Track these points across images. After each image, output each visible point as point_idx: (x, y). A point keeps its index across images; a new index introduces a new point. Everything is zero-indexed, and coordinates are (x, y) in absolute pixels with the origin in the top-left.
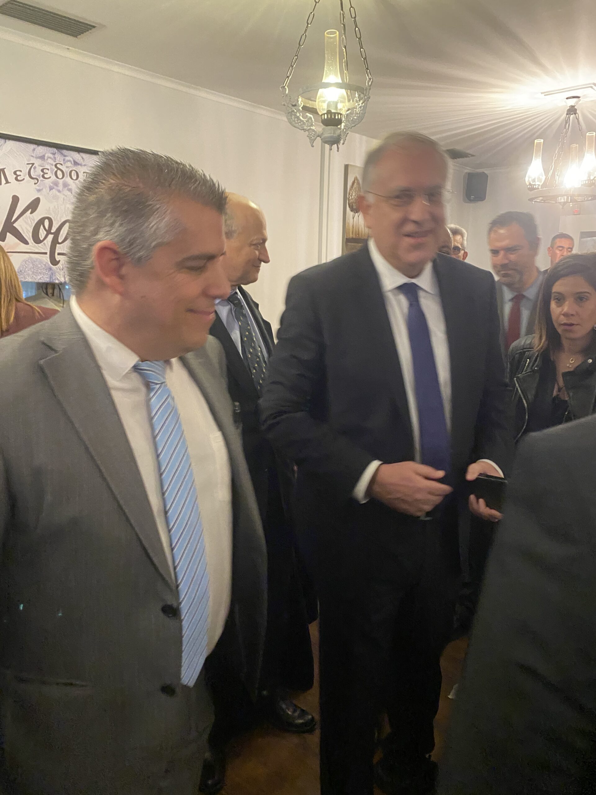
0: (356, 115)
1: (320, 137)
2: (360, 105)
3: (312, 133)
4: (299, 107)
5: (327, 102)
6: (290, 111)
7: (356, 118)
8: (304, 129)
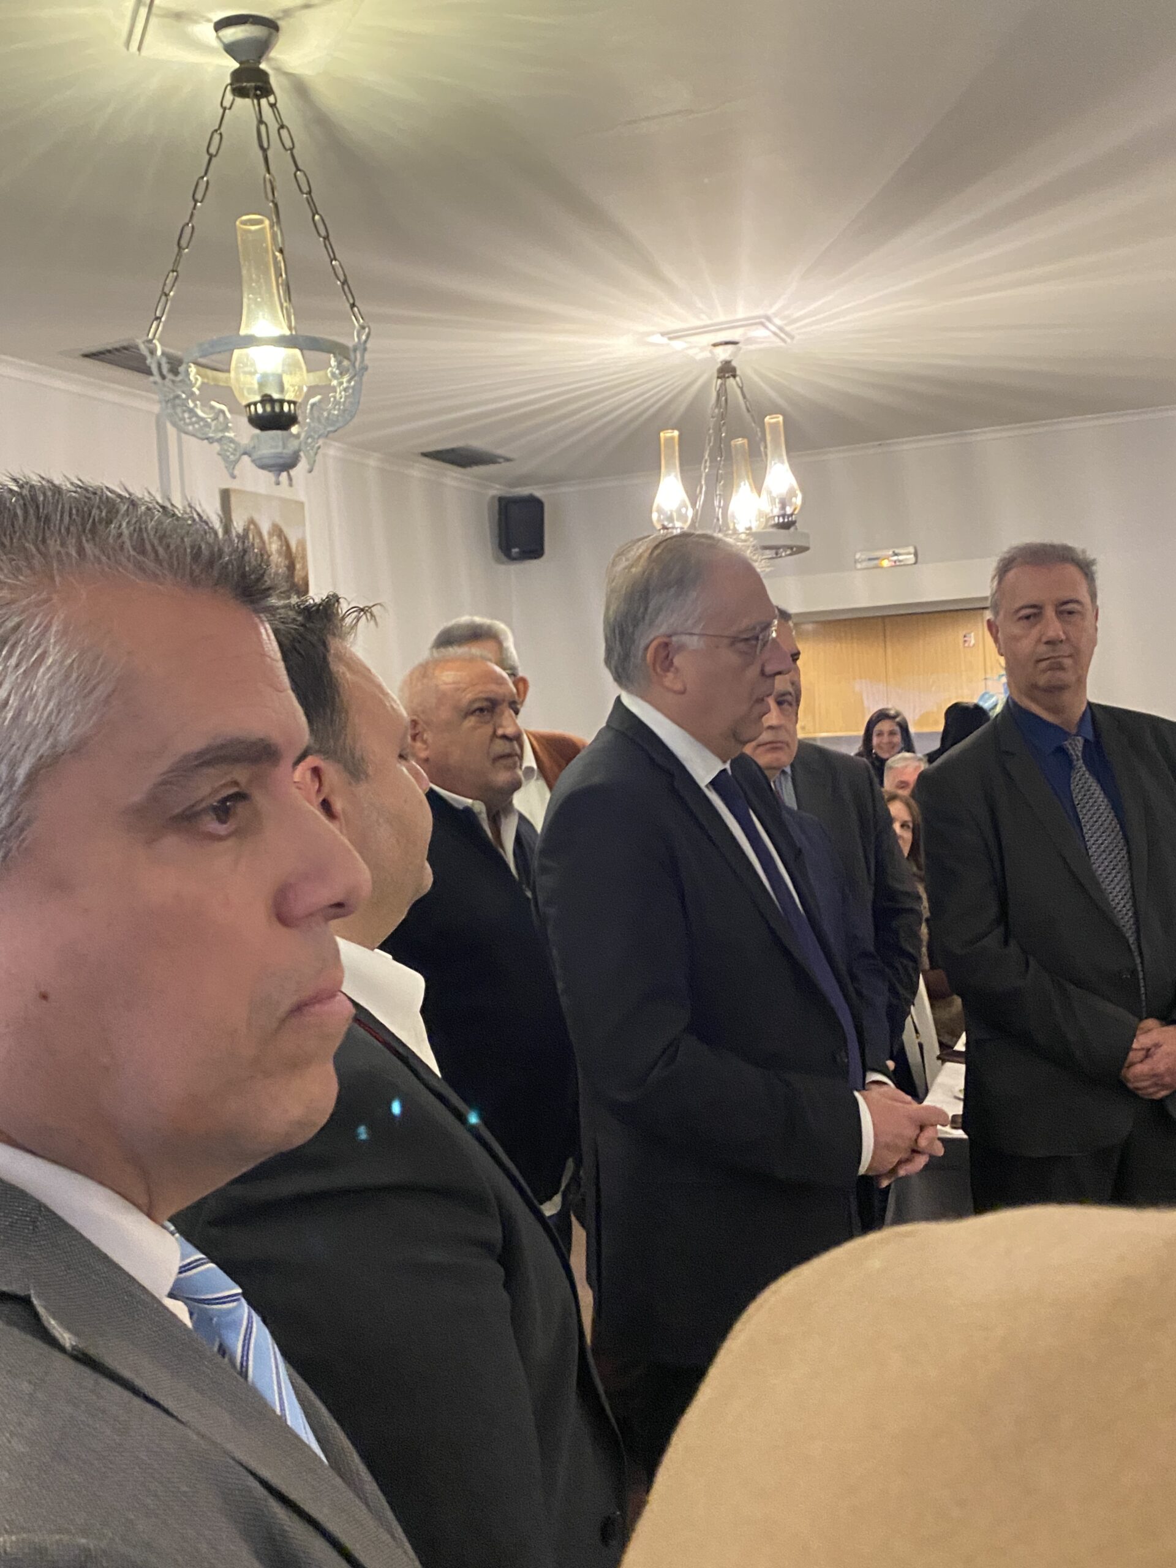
0: (337, 407)
1: (250, 456)
2: (345, 385)
3: (230, 447)
4: (193, 387)
5: (258, 376)
6: (171, 396)
7: (336, 412)
8: (207, 439)
